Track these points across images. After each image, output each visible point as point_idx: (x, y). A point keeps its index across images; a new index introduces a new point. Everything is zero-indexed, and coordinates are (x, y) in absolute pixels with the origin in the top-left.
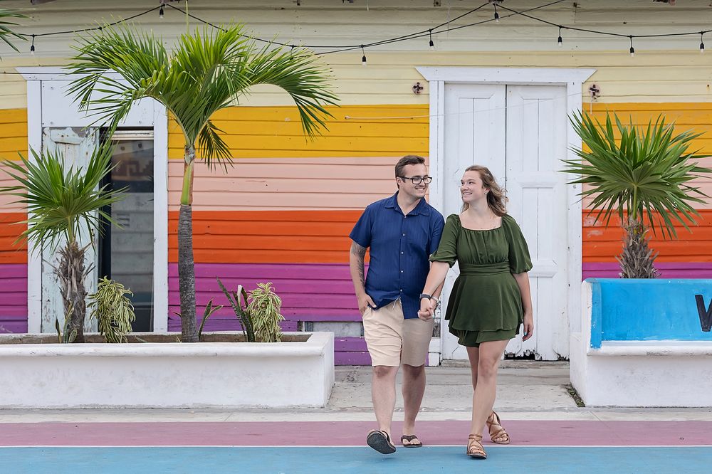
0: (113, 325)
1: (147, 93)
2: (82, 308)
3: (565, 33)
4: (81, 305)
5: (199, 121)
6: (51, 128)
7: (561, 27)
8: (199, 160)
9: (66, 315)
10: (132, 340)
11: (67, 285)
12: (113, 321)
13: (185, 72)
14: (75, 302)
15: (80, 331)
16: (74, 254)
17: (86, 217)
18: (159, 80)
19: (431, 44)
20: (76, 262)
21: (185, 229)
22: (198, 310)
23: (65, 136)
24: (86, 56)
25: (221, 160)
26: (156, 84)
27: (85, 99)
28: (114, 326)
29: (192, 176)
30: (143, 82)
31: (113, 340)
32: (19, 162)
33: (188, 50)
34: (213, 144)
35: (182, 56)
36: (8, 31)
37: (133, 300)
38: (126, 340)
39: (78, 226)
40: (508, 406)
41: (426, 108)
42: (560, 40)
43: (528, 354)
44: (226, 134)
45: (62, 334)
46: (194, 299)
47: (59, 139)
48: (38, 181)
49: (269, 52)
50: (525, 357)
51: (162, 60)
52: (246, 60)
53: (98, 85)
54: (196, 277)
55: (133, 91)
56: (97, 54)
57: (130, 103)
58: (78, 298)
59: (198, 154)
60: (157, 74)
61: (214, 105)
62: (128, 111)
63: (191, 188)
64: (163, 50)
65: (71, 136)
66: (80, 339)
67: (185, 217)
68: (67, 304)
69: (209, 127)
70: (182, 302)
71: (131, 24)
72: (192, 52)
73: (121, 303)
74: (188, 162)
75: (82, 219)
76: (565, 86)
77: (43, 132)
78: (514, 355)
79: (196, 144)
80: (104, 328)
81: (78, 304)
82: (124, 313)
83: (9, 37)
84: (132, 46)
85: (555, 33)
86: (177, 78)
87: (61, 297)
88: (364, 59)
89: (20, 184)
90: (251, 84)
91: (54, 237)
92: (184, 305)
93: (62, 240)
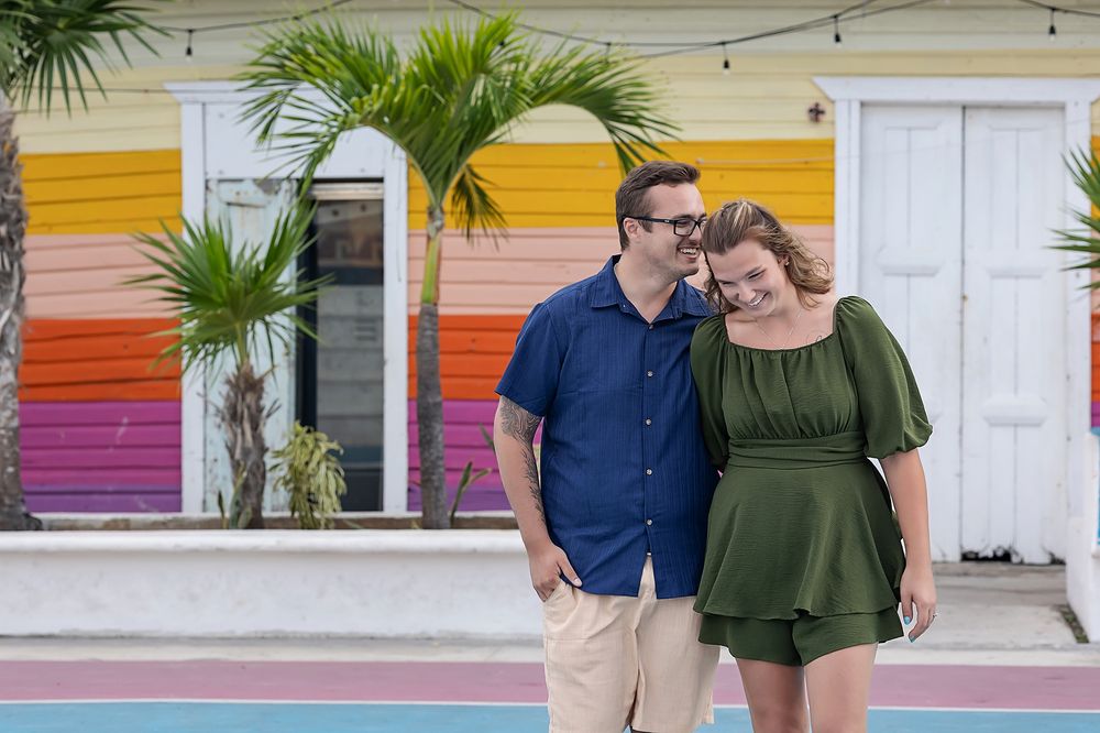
0: (309, 500)
1: (364, 122)
2: (259, 472)
3: (1060, 20)
4: (258, 468)
5: (450, 167)
6: (221, 181)
7: (1054, 9)
8: (453, 231)
9: (235, 483)
10: (340, 525)
11: (235, 435)
12: (309, 494)
13: (425, 86)
14: (249, 463)
15: (258, 509)
16: (247, 386)
17: (267, 324)
18: (381, 101)
19: (838, 39)
20: (250, 398)
21: (428, 343)
22: (449, 477)
23: (242, 195)
24: (269, 59)
25: (489, 231)
26: (376, 107)
27: (266, 131)
28: (312, 502)
29: (439, 258)
30: (357, 105)
31: (310, 524)
32: (161, 237)
33: (431, 51)
34: (475, 203)
35: (422, 62)
36: (142, 23)
37: (341, 459)
38: (333, 525)
39: (254, 337)
40: (959, 639)
41: (830, 146)
42: (1052, 31)
43: (1000, 553)
44: (498, 188)
45: (227, 515)
46: (442, 458)
47: (232, 198)
48: (189, 265)
49: (564, 53)
50: (995, 558)
51: (391, 66)
52: (526, 67)
53: (286, 110)
54: (447, 423)
55: (340, 119)
56: (286, 57)
57: (334, 137)
58: (253, 457)
59: (449, 220)
60: (380, 89)
61: (475, 139)
62: (330, 151)
63: (438, 276)
64: (392, 52)
65: (252, 193)
66: (257, 523)
67: (427, 325)
68: (236, 466)
69: (468, 176)
70: (422, 463)
71: (343, 11)
72: (438, 55)
73: (323, 466)
74: (432, 234)
75: (260, 327)
76: (1062, 108)
77: (207, 188)
78: (977, 554)
79: (447, 204)
80: (297, 505)
81: (254, 467)
82: (328, 482)
83: (144, 33)
84: (342, 45)
85: (1045, 19)
86: (412, 96)
87: (226, 454)
88: (726, 65)
89: (160, 270)
90: (530, 106)
91: (215, 357)
92: (427, 469)
93: (227, 361)
